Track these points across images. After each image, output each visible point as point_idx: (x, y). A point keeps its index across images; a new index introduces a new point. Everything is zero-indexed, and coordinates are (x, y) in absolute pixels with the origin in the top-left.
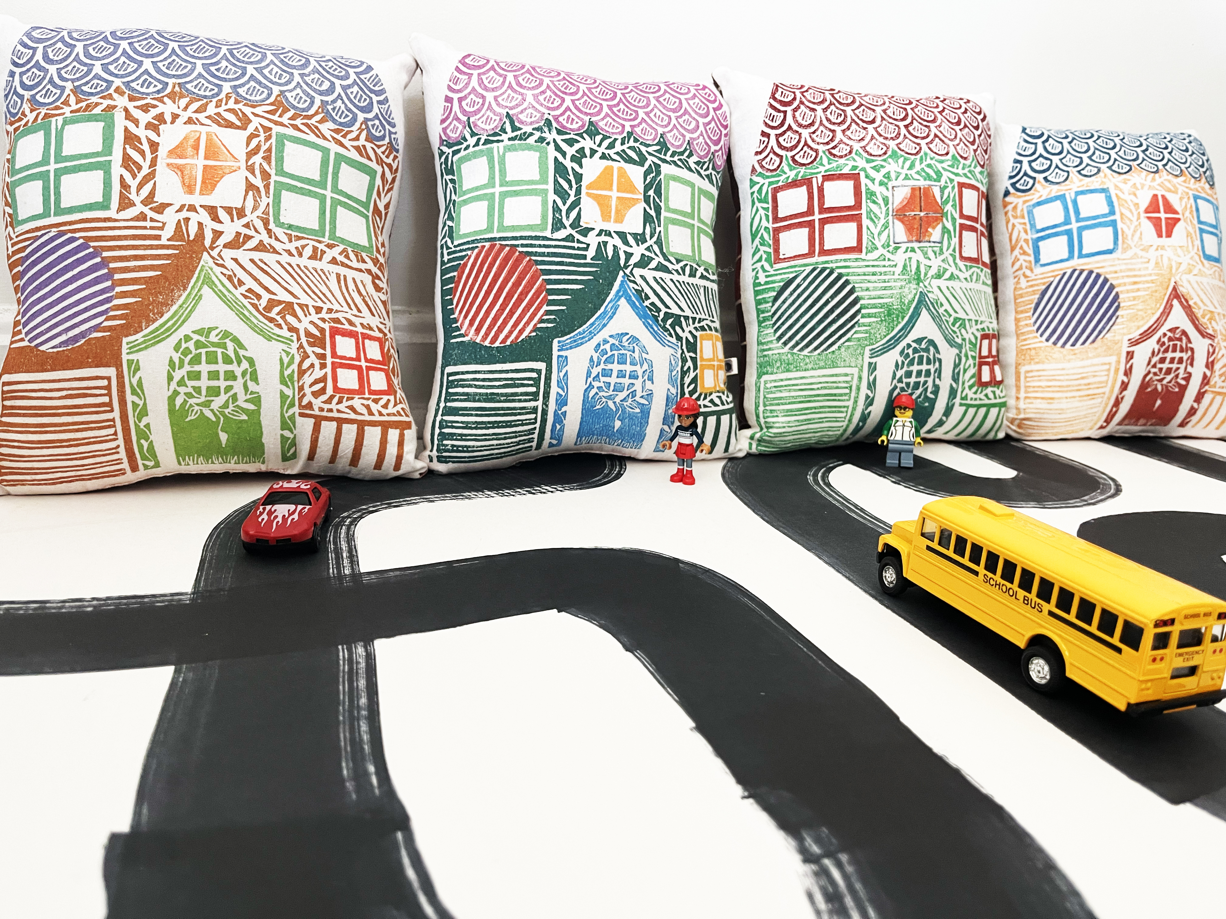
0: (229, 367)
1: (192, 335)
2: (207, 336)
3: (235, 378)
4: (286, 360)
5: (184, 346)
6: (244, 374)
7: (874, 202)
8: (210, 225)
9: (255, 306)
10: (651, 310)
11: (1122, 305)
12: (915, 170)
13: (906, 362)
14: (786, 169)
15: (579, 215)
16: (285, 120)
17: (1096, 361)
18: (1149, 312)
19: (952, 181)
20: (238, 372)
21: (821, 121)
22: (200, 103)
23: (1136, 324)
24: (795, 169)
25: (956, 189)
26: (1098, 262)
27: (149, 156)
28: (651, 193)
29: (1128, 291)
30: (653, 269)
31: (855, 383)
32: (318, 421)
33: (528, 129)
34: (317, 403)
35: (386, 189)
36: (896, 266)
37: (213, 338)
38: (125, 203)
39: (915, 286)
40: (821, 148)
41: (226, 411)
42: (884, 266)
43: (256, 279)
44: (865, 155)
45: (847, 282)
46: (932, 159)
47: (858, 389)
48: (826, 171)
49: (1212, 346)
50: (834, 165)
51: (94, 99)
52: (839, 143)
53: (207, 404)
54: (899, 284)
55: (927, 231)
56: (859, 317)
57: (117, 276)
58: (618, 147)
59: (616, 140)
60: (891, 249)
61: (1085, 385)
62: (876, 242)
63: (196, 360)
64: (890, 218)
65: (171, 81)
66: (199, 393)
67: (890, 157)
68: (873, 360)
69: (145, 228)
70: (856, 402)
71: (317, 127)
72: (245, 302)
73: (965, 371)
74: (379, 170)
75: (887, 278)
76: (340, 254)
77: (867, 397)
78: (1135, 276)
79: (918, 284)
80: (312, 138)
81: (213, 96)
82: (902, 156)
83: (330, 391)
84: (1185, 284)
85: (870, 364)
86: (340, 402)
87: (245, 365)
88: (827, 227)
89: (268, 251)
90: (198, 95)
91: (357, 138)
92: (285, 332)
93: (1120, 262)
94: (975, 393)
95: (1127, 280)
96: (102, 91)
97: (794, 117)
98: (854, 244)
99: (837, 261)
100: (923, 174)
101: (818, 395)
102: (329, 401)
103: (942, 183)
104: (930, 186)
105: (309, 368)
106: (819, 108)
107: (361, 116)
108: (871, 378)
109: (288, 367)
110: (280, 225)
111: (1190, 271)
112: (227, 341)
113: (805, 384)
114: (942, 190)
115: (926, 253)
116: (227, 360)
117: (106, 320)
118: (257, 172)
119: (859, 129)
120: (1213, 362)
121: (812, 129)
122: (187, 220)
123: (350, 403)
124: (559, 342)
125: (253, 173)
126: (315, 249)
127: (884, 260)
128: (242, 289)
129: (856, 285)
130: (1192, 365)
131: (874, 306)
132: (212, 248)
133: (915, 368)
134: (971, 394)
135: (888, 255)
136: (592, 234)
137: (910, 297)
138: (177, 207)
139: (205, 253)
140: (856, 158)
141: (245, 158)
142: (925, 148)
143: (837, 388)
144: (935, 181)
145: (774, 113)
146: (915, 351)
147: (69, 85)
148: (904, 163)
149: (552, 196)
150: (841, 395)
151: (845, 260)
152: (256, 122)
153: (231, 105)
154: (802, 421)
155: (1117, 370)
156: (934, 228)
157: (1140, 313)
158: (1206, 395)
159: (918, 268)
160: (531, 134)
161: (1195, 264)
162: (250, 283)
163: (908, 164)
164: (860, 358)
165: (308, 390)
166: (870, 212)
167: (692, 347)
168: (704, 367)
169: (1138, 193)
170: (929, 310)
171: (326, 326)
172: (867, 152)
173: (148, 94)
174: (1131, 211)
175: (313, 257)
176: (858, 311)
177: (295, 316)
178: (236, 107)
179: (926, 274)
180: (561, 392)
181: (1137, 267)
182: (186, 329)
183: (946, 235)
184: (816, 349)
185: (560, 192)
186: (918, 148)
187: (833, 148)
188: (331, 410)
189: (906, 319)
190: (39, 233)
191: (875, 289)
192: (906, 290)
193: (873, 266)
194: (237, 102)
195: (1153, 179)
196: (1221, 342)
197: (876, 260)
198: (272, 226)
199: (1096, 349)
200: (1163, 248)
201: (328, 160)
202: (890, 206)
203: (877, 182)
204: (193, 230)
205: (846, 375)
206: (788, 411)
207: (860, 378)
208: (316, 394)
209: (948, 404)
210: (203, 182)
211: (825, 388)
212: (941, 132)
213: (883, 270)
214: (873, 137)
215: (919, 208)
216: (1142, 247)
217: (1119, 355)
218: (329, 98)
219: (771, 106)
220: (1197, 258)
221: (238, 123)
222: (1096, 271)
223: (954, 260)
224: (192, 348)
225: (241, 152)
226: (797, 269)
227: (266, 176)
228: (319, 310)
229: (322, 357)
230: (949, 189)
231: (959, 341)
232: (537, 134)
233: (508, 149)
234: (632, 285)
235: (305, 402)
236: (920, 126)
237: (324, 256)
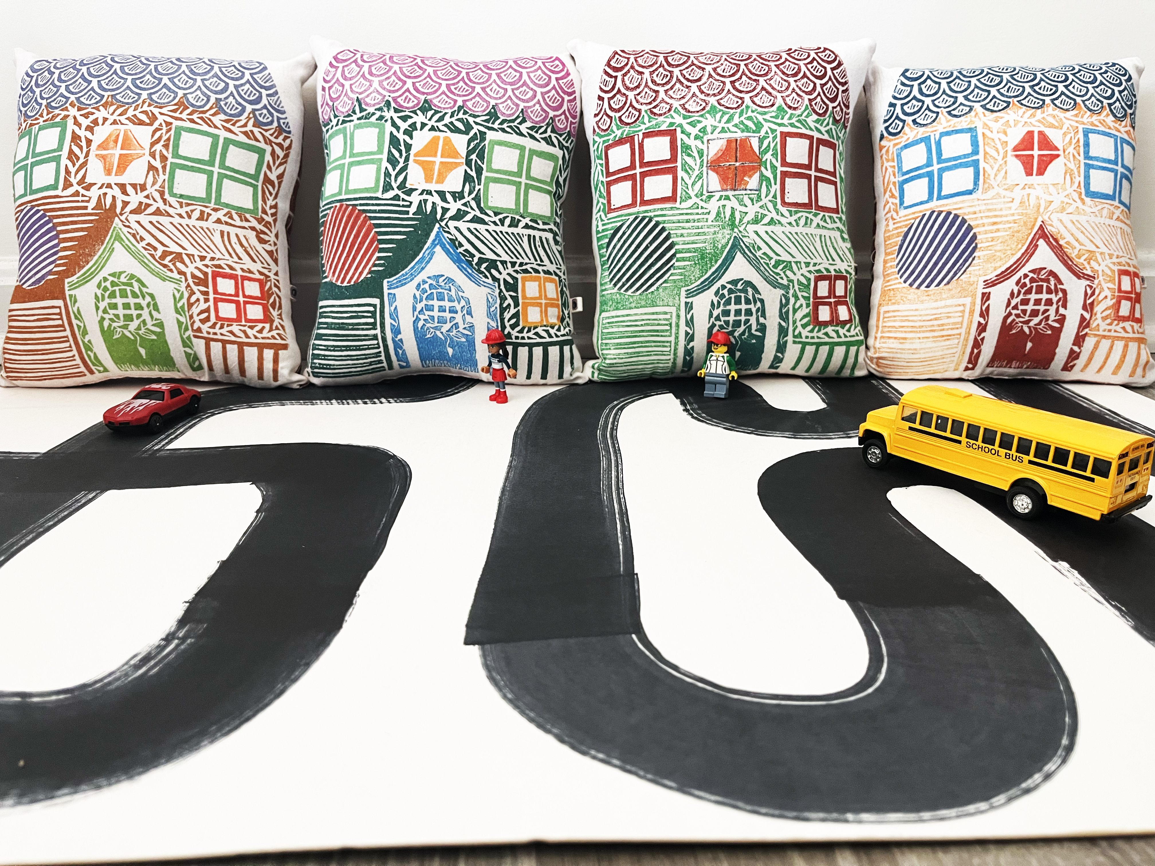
0: (137, 301)
1: (109, 277)
2: (119, 278)
3: (142, 308)
4: (178, 296)
5: (103, 285)
6: (148, 305)
7: (689, 155)
8: (120, 197)
9: (152, 256)
10: (464, 256)
11: (979, 246)
12: (733, 123)
13: (722, 302)
14: (614, 128)
15: (405, 178)
16: (184, 116)
17: (949, 302)
18: (1009, 252)
19: (773, 131)
20: (144, 303)
21: (646, 83)
22: (124, 108)
23: (993, 265)
24: (621, 128)
25: (778, 139)
26: (956, 203)
27: (85, 150)
28: (474, 157)
29: (986, 232)
30: (468, 221)
31: (674, 320)
32: (208, 341)
33: (371, 110)
34: (205, 327)
35: (277, 163)
36: (709, 213)
37: (123, 279)
38: (68, 185)
39: (729, 232)
40: (644, 108)
41: (140, 332)
42: (698, 214)
43: (153, 236)
44: (683, 112)
45: (663, 229)
46: (753, 111)
47: (678, 325)
48: (646, 129)
49: (1091, 287)
50: (654, 122)
51: (57, 111)
52: (660, 103)
53: (126, 327)
54: (712, 230)
55: (742, 179)
56: (674, 261)
57: (62, 236)
58: (447, 120)
59: (446, 113)
60: (704, 197)
61: (939, 325)
62: (690, 192)
63: (112, 295)
64: (705, 169)
65: (106, 94)
66: (119, 318)
67: (708, 112)
68: (689, 300)
69: (78, 201)
70: (677, 338)
71: (210, 119)
72: (145, 253)
73: (795, 311)
74: (269, 149)
75: (700, 224)
76: (225, 215)
77: (687, 333)
78: (996, 216)
79: (733, 229)
80: (205, 128)
81: (133, 103)
82: (720, 110)
83: (213, 319)
84: (1056, 223)
85: (686, 303)
86: (222, 327)
87: (148, 299)
88: (646, 179)
89: (164, 215)
90: (123, 103)
91: (245, 125)
92: (175, 275)
93: (980, 202)
94: (811, 331)
95: (985, 221)
96: (62, 105)
97: (623, 81)
98: (670, 194)
99: (655, 210)
100: (741, 126)
101: (643, 331)
102: (213, 326)
103: (763, 133)
104: (748, 137)
105: (195, 302)
106: (647, 72)
107: (249, 108)
108: (689, 317)
109: (179, 300)
110: (174, 195)
111: (1063, 210)
112: (133, 281)
113: (630, 321)
114: (761, 141)
115: (742, 201)
116: (135, 295)
117: (55, 267)
118: (158, 157)
119: (681, 88)
120: (1092, 304)
121: (638, 91)
122: (105, 194)
123: (230, 328)
124: (388, 282)
125: (154, 158)
126: (202, 212)
127: (698, 208)
128: (143, 244)
129: (672, 232)
130: (1065, 306)
131: (688, 251)
132: (121, 214)
133: (733, 307)
134: (805, 333)
135: (701, 204)
136: (415, 194)
137: (724, 242)
138: (99, 185)
139: (116, 218)
140: (675, 115)
141: (149, 146)
142: (747, 101)
143: (659, 325)
144: (754, 132)
145: (607, 79)
146: (730, 291)
147: (44, 102)
148: (722, 117)
149: (385, 164)
150: (663, 331)
151: (662, 209)
152: (161, 119)
153: (145, 108)
154: (631, 353)
155: (972, 312)
156: (750, 177)
157: (998, 254)
158: (1087, 338)
159: (733, 214)
160: (374, 114)
161: (1071, 201)
162: (149, 239)
163: (726, 117)
164: (677, 298)
165: (196, 319)
166: (685, 164)
167: (512, 287)
168: (526, 306)
169: (1009, 131)
170: (744, 254)
171: (209, 271)
172: (686, 109)
173: (90, 105)
174: (997, 151)
175: (201, 218)
176: (674, 255)
177: (183, 263)
178: (148, 109)
179: (741, 220)
180: (394, 323)
181: (998, 207)
182: (104, 273)
183: (764, 183)
184: (638, 289)
185: (392, 161)
186: (740, 102)
187: (655, 107)
188: (215, 334)
189: (720, 262)
190: (22, 207)
191: (689, 235)
192: (720, 236)
193: (687, 214)
194: (149, 105)
195: (1033, 115)
196: (1103, 283)
197: (689, 208)
198: (167, 196)
199: (950, 290)
200: (1031, 186)
201: (218, 143)
202: (705, 158)
203: (692, 137)
204: (109, 201)
205: (666, 313)
206: (618, 344)
207: (678, 316)
208: (203, 321)
209: (779, 341)
210: (118, 166)
211: (648, 325)
212: (770, 85)
213: (696, 217)
214: (694, 95)
215: (734, 159)
216: (1006, 187)
217: (974, 296)
218: (222, 96)
219: (606, 73)
220: (1076, 196)
221: (148, 121)
222: (954, 212)
223: (775, 206)
224: (109, 286)
225: (146, 142)
226: (623, 218)
227: (164, 158)
228: (203, 258)
229: (206, 293)
230: (770, 139)
231: (785, 282)
232: (378, 114)
233: (356, 127)
234: (446, 235)
235: (195, 327)
236: (748, 80)
237: (210, 218)
